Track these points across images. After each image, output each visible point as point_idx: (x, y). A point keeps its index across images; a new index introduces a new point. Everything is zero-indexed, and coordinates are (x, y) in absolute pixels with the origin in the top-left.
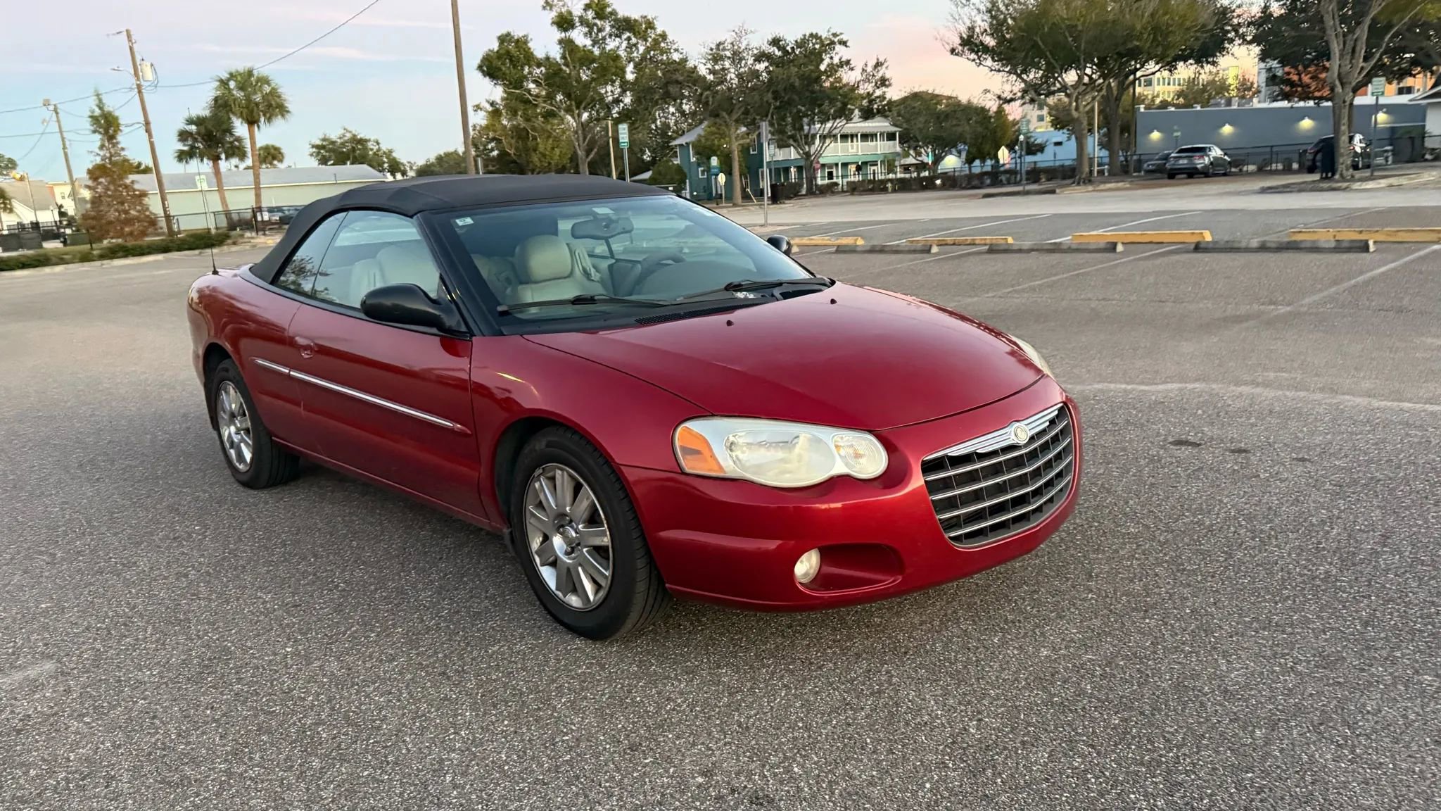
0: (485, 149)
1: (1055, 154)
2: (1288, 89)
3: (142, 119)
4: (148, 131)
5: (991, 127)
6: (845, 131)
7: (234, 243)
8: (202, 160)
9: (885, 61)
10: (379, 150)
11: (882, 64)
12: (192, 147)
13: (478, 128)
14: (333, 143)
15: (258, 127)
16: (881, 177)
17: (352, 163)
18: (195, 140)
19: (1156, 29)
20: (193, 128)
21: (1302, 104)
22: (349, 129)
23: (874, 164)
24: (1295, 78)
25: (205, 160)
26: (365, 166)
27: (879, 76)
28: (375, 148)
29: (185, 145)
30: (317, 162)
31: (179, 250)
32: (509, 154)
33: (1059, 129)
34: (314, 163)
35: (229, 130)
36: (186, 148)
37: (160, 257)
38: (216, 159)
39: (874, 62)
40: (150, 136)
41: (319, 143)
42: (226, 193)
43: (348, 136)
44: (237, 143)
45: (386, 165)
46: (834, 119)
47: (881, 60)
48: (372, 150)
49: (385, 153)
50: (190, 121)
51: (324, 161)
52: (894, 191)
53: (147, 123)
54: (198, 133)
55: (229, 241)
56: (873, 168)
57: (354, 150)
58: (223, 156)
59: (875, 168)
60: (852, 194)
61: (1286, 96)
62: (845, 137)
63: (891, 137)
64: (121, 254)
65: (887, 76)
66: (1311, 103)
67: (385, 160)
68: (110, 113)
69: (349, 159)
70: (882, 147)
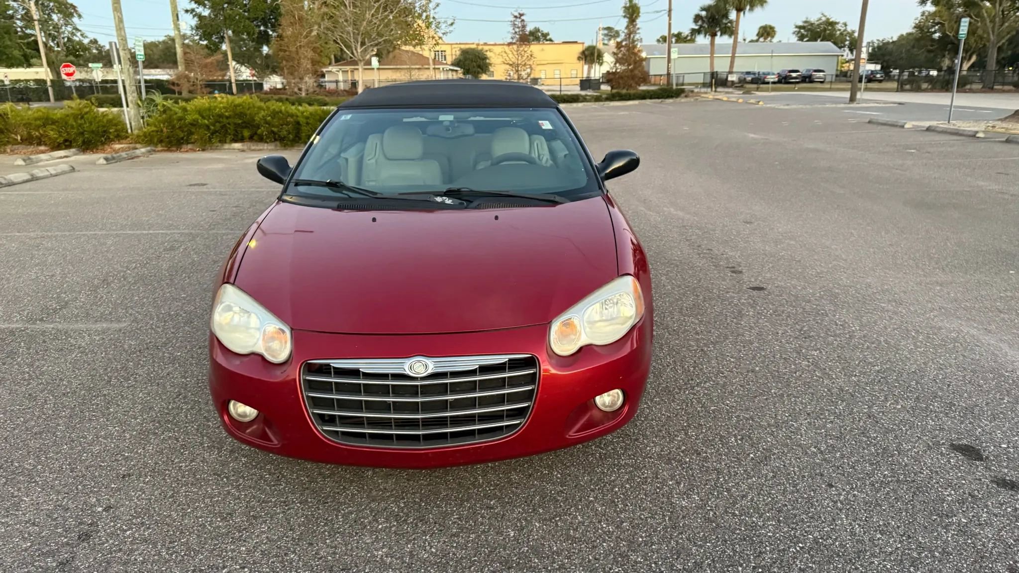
0: (928, 32)
3: (667, 8)
4: (670, 16)
7: (686, 96)
8: (705, 36)
10: (845, 30)
12: (701, 26)
13: (927, 14)
14: (812, 24)
15: (744, 13)
17: (821, 41)
18: (703, 22)
20: (704, 13)
22: (826, 14)
25: (707, 36)
26: (830, 43)
28: (843, 29)
29: (697, 25)
30: (796, 39)
31: (651, 98)
32: (949, 36)
34: (794, 39)
35: (726, 16)
36: (697, 27)
37: (636, 102)
38: (714, 35)
40: (670, 19)
41: (801, 24)
42: (715, 59)
43: (824, 19)
44: (729, 24)
45: (847, 43)
48: (840, 30)
49: (848, 33)
50: (703, 9)
51: (801, 38)
53: (670, 11)
54: (706, 17)
55: (683, 95)
57: (825, 30)
58: (719, 34)
64: (617, 98)
67: (848, 38)
68: (635, 5)
69: (820, 37)
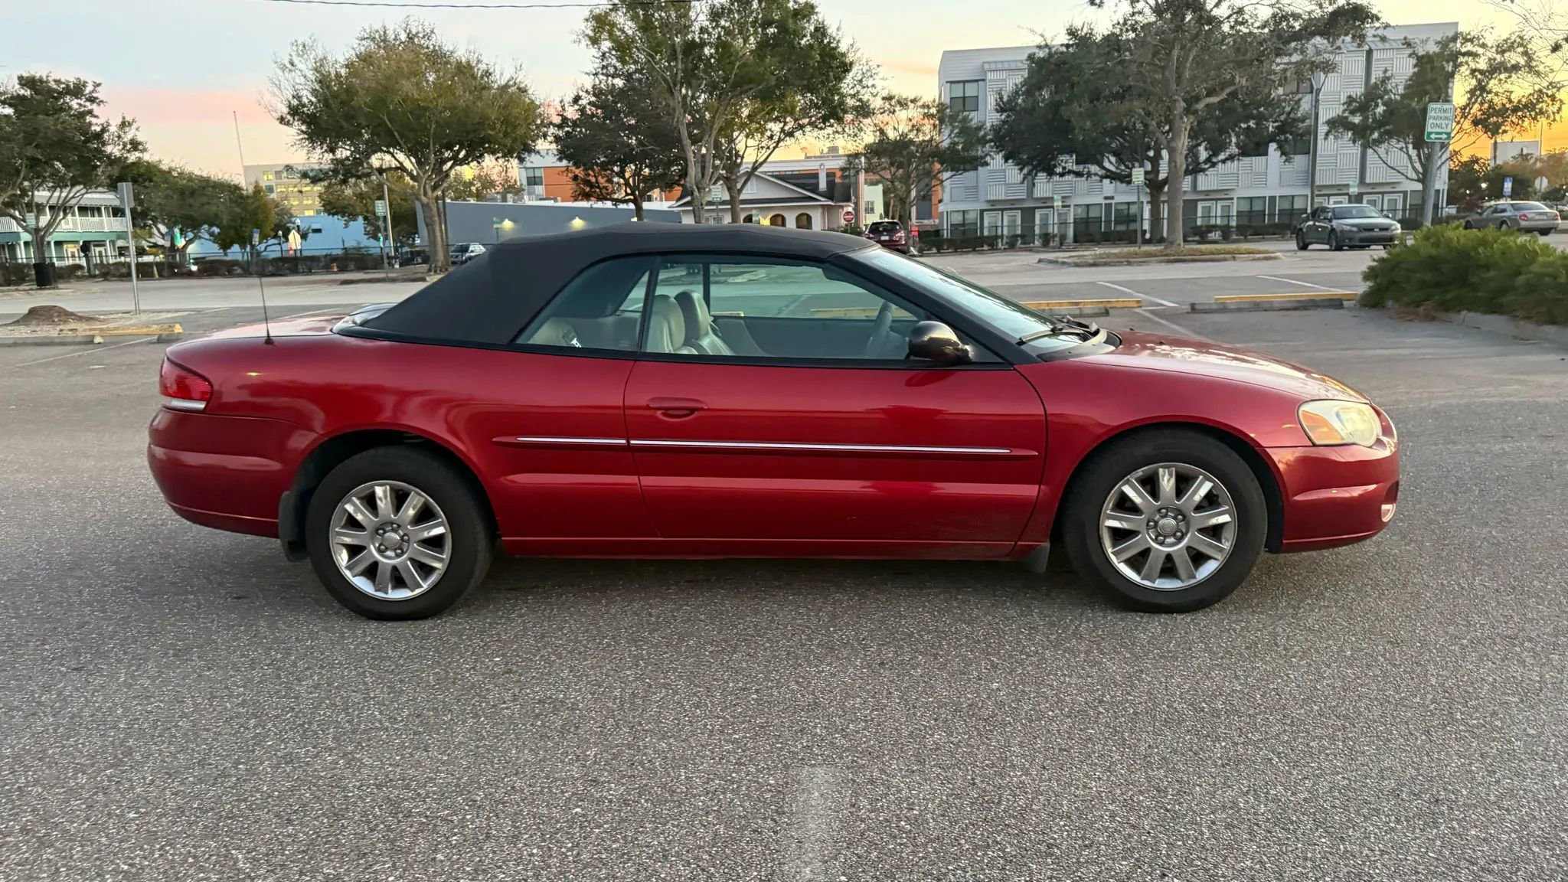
1: (343, 242)
2: (588, 189)
5: (250, 208)
6: (83, 203)
9: (134, 121)
11: (130, 124)
16: (112, 261)
19: (506, 122)
21: (600, 205)
23: (100, 244)
24: (593, 180)
27: (127, 138)
33: (333, 214)
39: (119, 121)
46: (73, 185)
47: (128, 119)
52: (161, 276)
56: (98, 249)
59: (102, 249)
60: (106, 280)
61: (587, 196)
62: (83, 210)
63: (117, 212)
65: (139, 139)
66: (609, 204)
70: (108, 224)
